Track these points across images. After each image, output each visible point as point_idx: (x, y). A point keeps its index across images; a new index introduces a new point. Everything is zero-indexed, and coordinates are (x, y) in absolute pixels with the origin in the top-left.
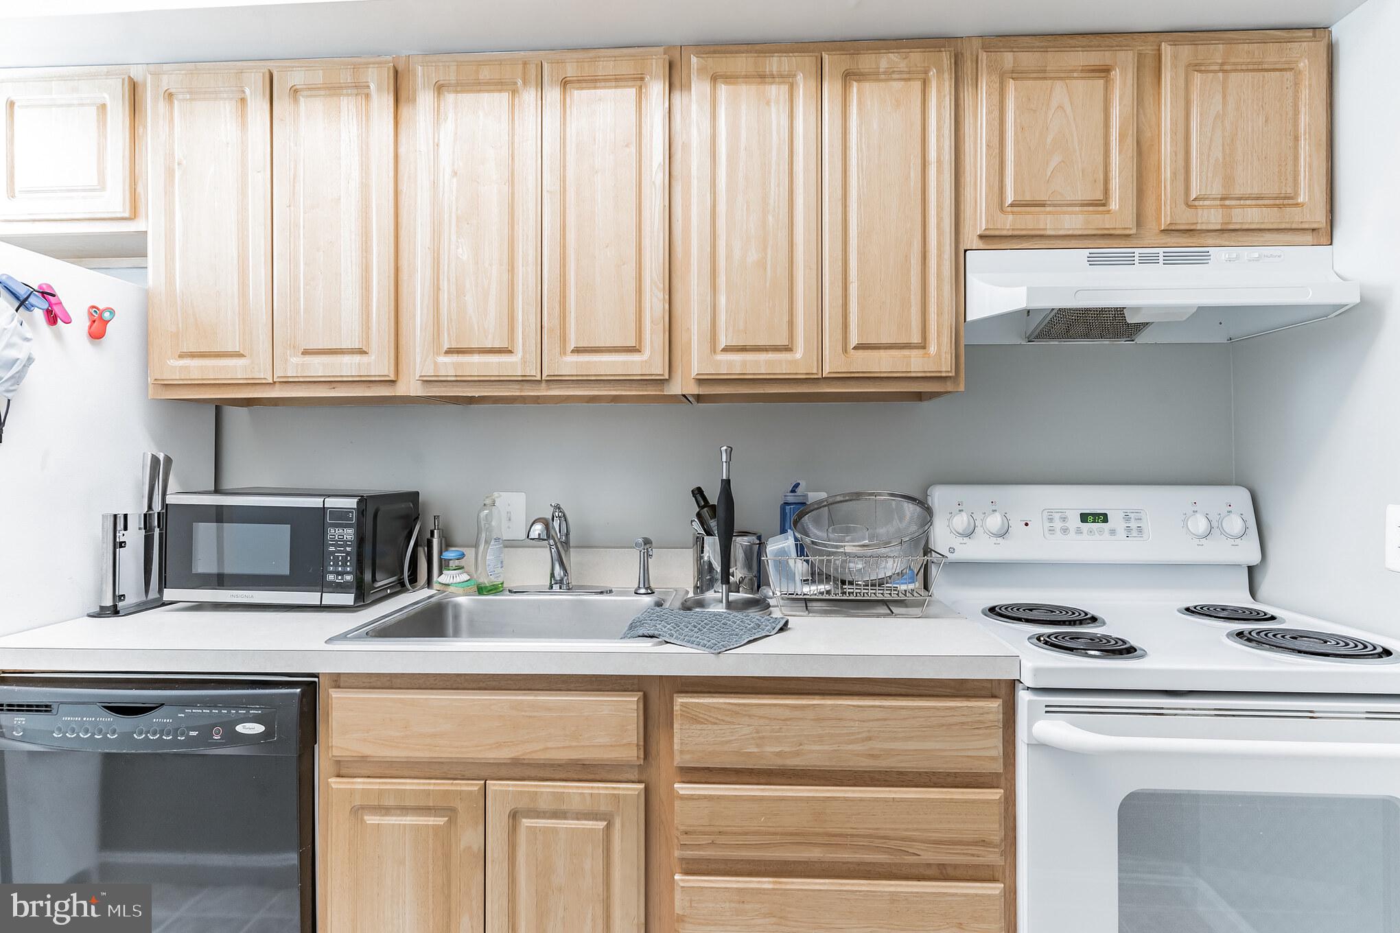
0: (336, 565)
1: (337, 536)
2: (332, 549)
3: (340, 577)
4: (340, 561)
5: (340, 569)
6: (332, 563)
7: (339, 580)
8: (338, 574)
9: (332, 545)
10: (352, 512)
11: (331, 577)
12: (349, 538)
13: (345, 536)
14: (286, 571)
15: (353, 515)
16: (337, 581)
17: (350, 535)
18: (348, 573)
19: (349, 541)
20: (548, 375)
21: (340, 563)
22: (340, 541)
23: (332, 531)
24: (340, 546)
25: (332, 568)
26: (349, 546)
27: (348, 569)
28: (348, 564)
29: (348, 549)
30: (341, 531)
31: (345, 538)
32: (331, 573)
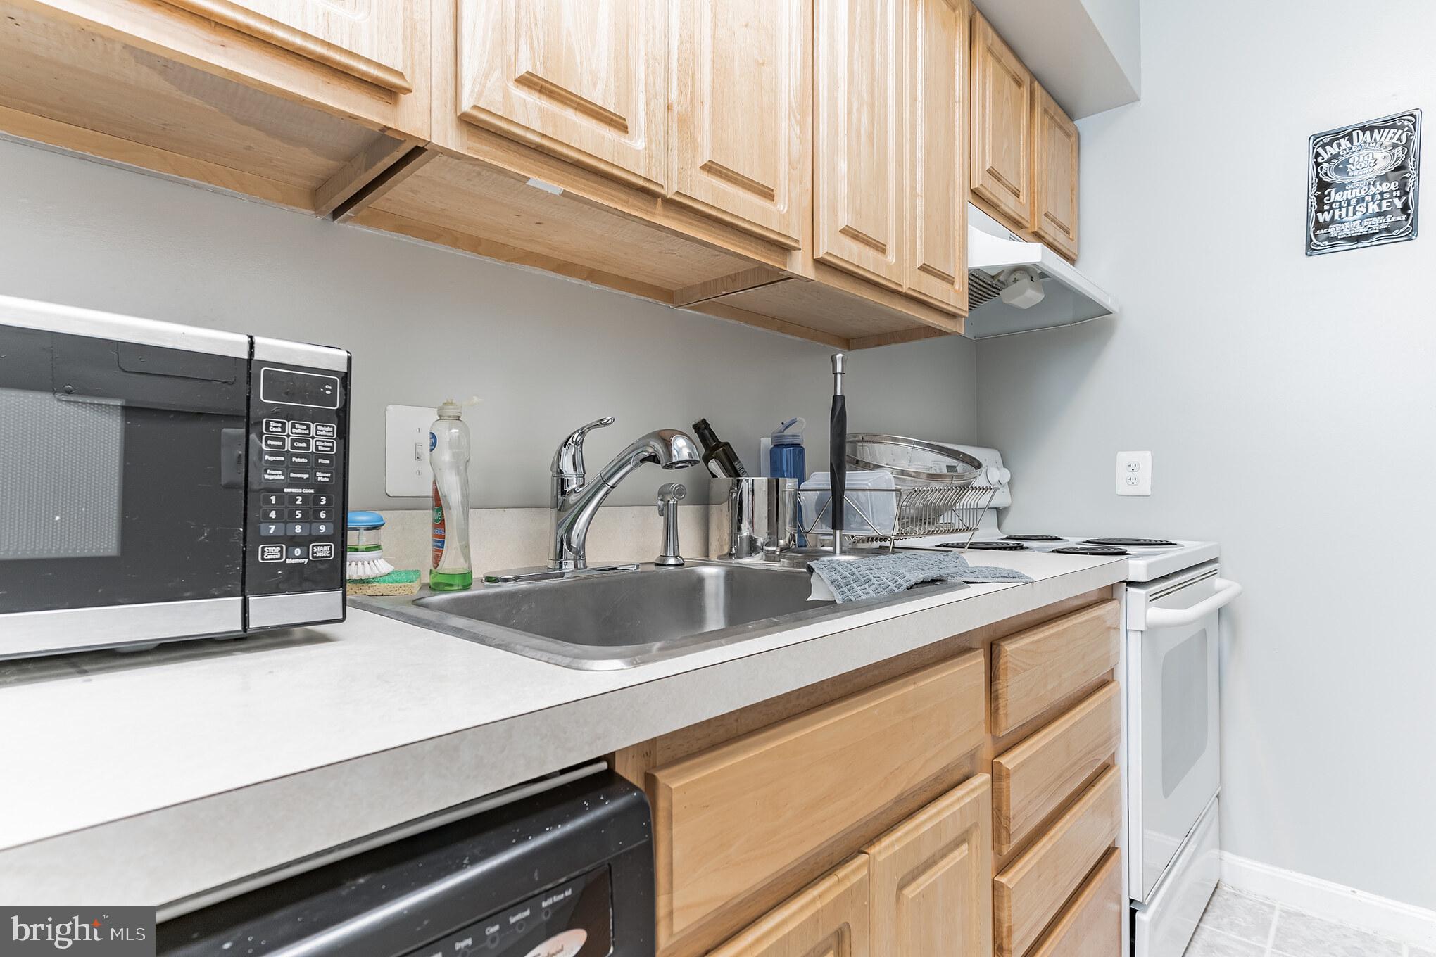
0: (286, 517)
1: (288, 441)
2: (275, 475)
3: (298, 552)
4: (298, 507)
5: (298, 529)
6: (273, 515)
7: (297, 556)
8: (293, 541)
9: (275, 466)
10: (333, 383)
11: (271, 553)
12: (324, 447)
13: (312, 443)
14: (106, 543)
15: (334, 391)
16: (289, 561)
17: (324, 439)
18: (321, 539)
19: (325, 457)
20: (677, 193)
21: (299, 514)
22: (298, 456)
23: (276, 426)
24: (299, 468)
25: (273, 527)
26: (324, 468)
27: (323, 528)
28: (323, 515)
29: (323, 477)
30: (300, 428)
31: (312, 449)
32: (272, 540)
